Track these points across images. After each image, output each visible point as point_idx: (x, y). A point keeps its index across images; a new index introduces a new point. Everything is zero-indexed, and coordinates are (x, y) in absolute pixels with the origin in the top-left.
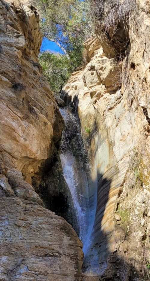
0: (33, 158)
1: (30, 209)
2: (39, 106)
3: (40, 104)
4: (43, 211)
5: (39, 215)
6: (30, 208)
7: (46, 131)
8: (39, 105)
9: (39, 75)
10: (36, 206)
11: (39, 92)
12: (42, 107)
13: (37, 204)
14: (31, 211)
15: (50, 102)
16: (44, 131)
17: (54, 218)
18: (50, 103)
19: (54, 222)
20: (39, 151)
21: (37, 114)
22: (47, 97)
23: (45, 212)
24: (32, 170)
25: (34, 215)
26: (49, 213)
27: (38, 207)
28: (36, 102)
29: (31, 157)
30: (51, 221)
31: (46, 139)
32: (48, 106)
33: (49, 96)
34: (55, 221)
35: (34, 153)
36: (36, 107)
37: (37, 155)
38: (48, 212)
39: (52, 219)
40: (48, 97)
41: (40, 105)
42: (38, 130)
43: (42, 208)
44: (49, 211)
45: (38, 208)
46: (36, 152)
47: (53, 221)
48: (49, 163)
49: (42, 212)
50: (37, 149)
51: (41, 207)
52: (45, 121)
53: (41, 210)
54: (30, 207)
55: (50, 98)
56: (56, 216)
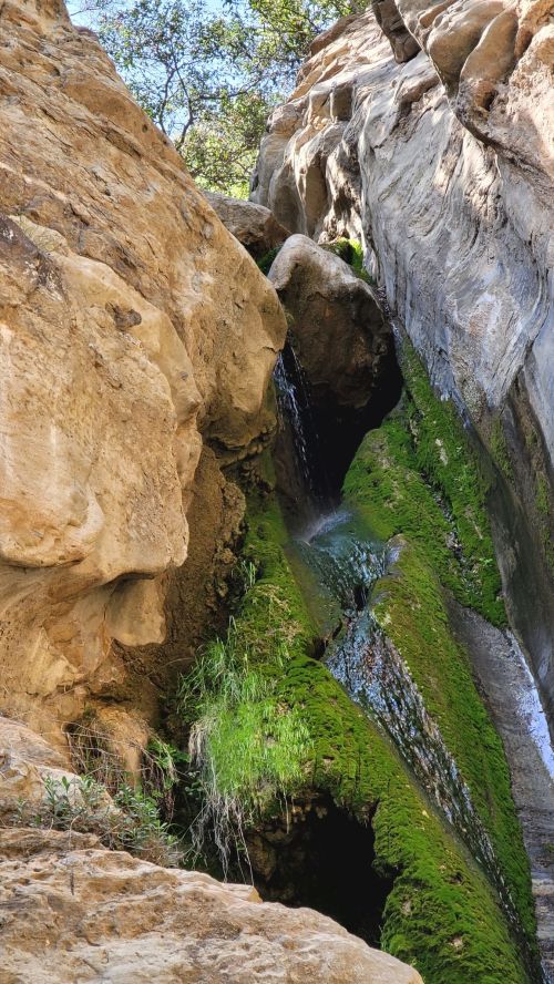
0: (47, 560)
1: (25, 890)
2: (54, 208)
3: (61, 196)
4: (141, 892)
5: (112, 928)
6: (26, 882)
7: (133, 365)
8: (52, 197)
9: (34, 23)
10: (77, 856)
11: (46, 121)
12: (79, 208)
13: (86, 845)
14: (35, 904)
15: (139, 180)
16: (112, 365)
17: (247, 929)
18: (144, 188)
19: (249, 965)
20: (94, 510)
21: (39, 256)
22: (113, 150)
23: (160, 891)
24: (60, 671)
25: (68, 936)
26: (195, 896)
27: (100, 863)
28: (29, 180)
29: (27, 554)
30: (223, 954)
31: (145, 423)
32: (126, 203)
33: (130, 137)
34: (258, 954)
35: (56, 522)
36: (35, 216)
37: (78, 537)
38: (186, 888)
39: (232, 943)
40: (123, 145)
41: (59, 202)
42: (65, 358)
43: (132, 866)
44: (190, 880)
45: (101, 873)
46: (69, 515)
47: (244, 953)
48: (200, 608)
49: (139, 899)
50: (68, 492)
51: (120, 863)
52: (117, 302)
53: (128, 882)
54: (27, 873)
55: (137, 154)
56: (267, 905)
